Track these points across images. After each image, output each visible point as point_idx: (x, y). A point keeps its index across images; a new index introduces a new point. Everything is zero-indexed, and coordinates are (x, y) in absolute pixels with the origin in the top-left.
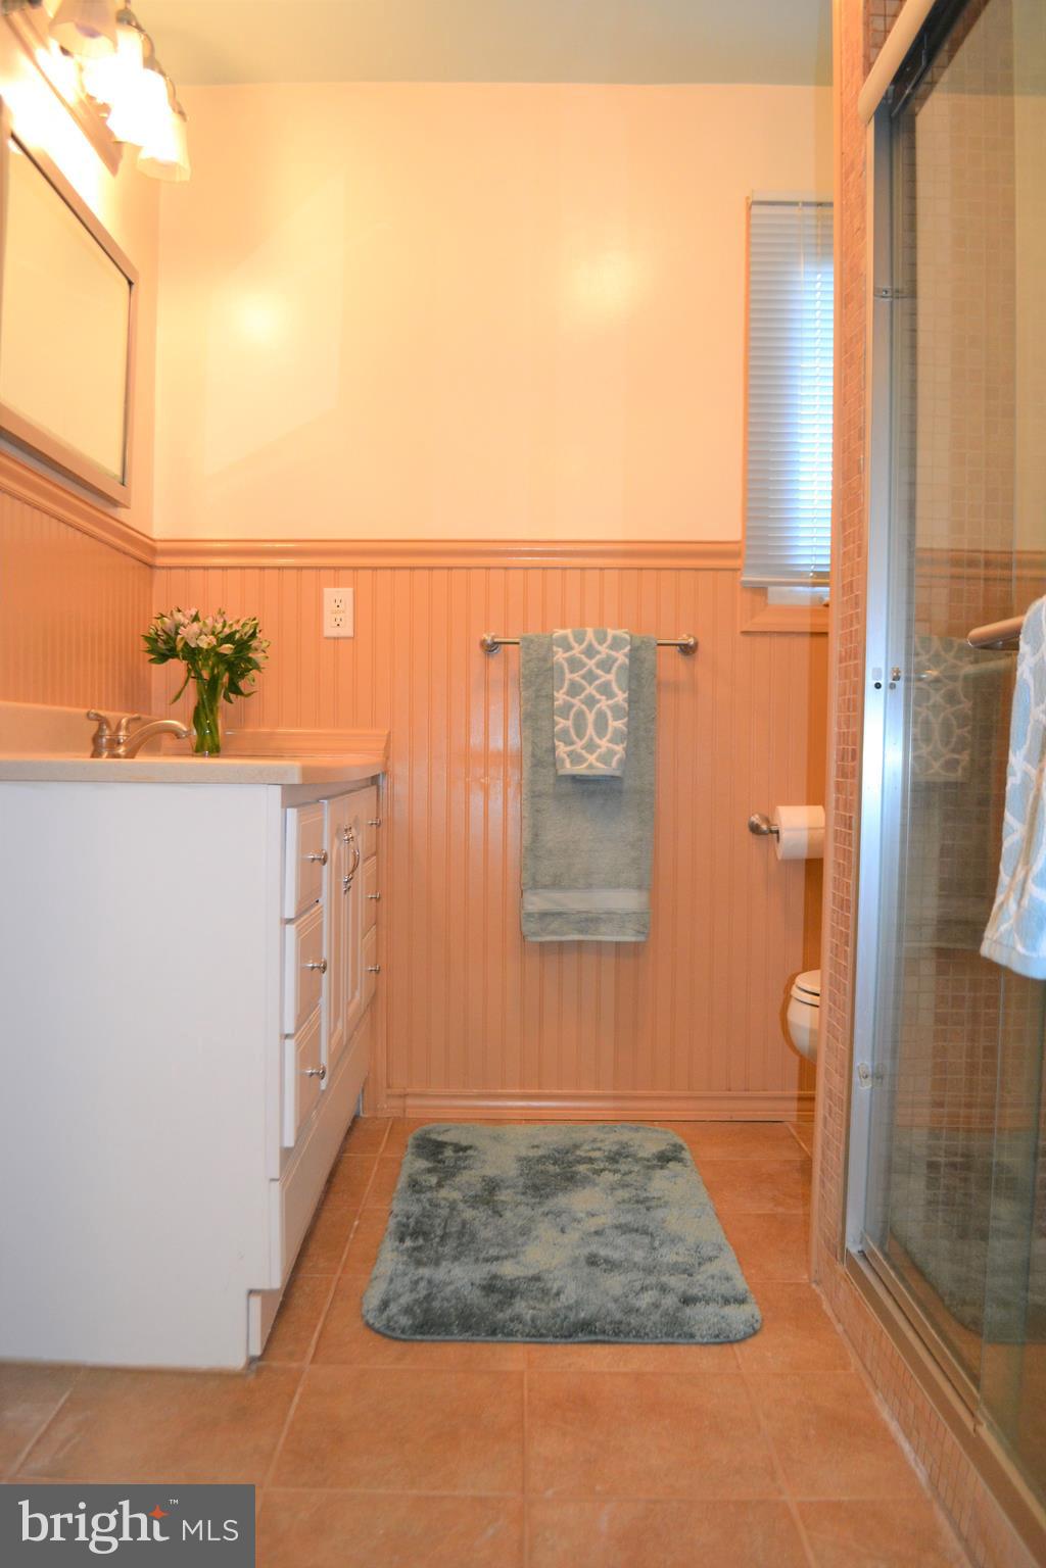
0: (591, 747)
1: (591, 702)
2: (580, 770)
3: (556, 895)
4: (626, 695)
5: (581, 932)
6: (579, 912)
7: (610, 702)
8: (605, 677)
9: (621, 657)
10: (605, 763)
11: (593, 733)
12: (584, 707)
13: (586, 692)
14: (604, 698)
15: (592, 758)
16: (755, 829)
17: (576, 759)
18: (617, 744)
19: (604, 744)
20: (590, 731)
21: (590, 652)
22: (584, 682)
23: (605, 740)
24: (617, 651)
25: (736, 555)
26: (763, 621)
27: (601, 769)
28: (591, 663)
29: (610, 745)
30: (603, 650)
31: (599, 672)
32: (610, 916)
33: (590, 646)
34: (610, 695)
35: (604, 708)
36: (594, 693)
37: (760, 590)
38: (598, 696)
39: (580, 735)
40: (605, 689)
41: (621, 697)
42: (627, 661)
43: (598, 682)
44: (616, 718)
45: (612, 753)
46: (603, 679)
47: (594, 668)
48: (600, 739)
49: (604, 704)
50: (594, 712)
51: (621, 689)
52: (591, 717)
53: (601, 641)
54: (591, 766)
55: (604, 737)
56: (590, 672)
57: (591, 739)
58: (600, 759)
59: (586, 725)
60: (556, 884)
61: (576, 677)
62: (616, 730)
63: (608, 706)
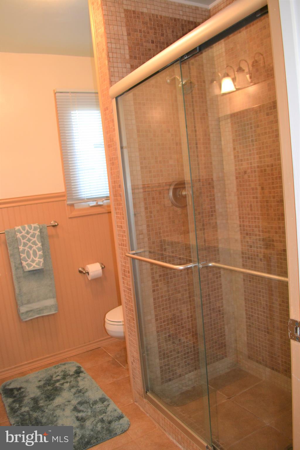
0: (33, 261)
1: (31, 248)
2: (31, 268)
3: (30, 305)
4: (41, 244)
5: (38, 314)
6: (37, 309)
7: (36, 247)
8: (34, 239)
9: (37, 233)
10: (39, 265)
11: (33, 257)
12: (29, 249)
13: (29, 245)
14: (34, 246)
15: (34, 264)
16: (81, 272)
17: (29, 265)
18: (41, 259)
19: (37, 259)
20: (32, 256)
21: (28, 233)
22: (27, 242)
23: (37, 258)
24: (36, 231)
25: (64, 196)
26: (74, 214)
27: (38, 267)
28: (29, 236)
29: (39, 259)
30: (32, 231)
31: (31, 238)
32: (46, 308)
33: (28, 231)
34: (36, 245)
35: (35, 249)
36: (31, 245)
37: (72, 205)
38: (32, 246)
39: (29, 258)
40: (34, 243)
41: (39, 245)
42: (39, 233)
43: (32, 241)
44: (39, 251)
45: (40, 262)
46: (33, 240)
47: (30, 237)
48: (36, 258)
49: (35, 247)
50: (32, 250)
51: (39, 242)
52: (31, 252)
53: (31, 228)
54: (34, 267)
56: (29, 238)
57: (33, 259)
58: (36, 264)
59: (30, 255)
60: (29, 302)
61: (25, 241)
62: (40, 255)
63: (36, 248)
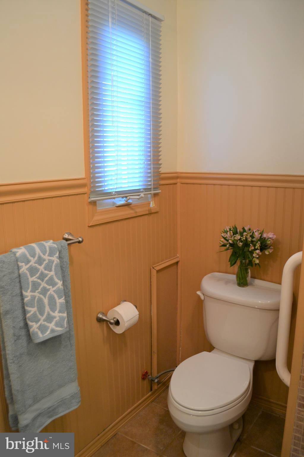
0: (49, 319)
1: (44, 291)
2: (48, 335)
4: (62, 282)
5: (50, 417)
6: (49, 408)
7: (54, 289)
8: (50, 274)
9: (55, 259)
10: (62, 327)
11: (49, 310)
12: (41, 296)
13: (41, 286)
14: (51, 287)
15: (52, 326)
17: (43, 329)
18: (64, 313)
19: (57, 314)
20: (47, 309)
21: (40, 261)
22: (39, 281)
23: (57, 312)
24: (53, 256)
27: (59, 330)
28: (41, 268)
29: (60, 314)
30: (46, 257)
31: (46, 272)
32: (63, 402)
33: (40, 257)
34: (54, 284)
35: (53, 293)
36: (46, 285)
37: (94, 203)
38: (48, 287)
39: (42, 312)
40: (51, 282)
41: (60, 284)
42: (58, 260)
43: (46, 279)
44: (60, 298)
45: (62, 318)
46: (49, 276)
47: (43, 270)
48: (54, 312)
49: (52, 291)
50: (47, 297)
51: (59, 279)
52: (46, 301)
53: (44, 253)
54: (53, 331)
55: (56, 310)
56: (42, 273)
57: (49, 314)
58: (57, 325)
59: (45, 307)
61: (34, 279)
62: (61, 304)
63: (54, 291)
